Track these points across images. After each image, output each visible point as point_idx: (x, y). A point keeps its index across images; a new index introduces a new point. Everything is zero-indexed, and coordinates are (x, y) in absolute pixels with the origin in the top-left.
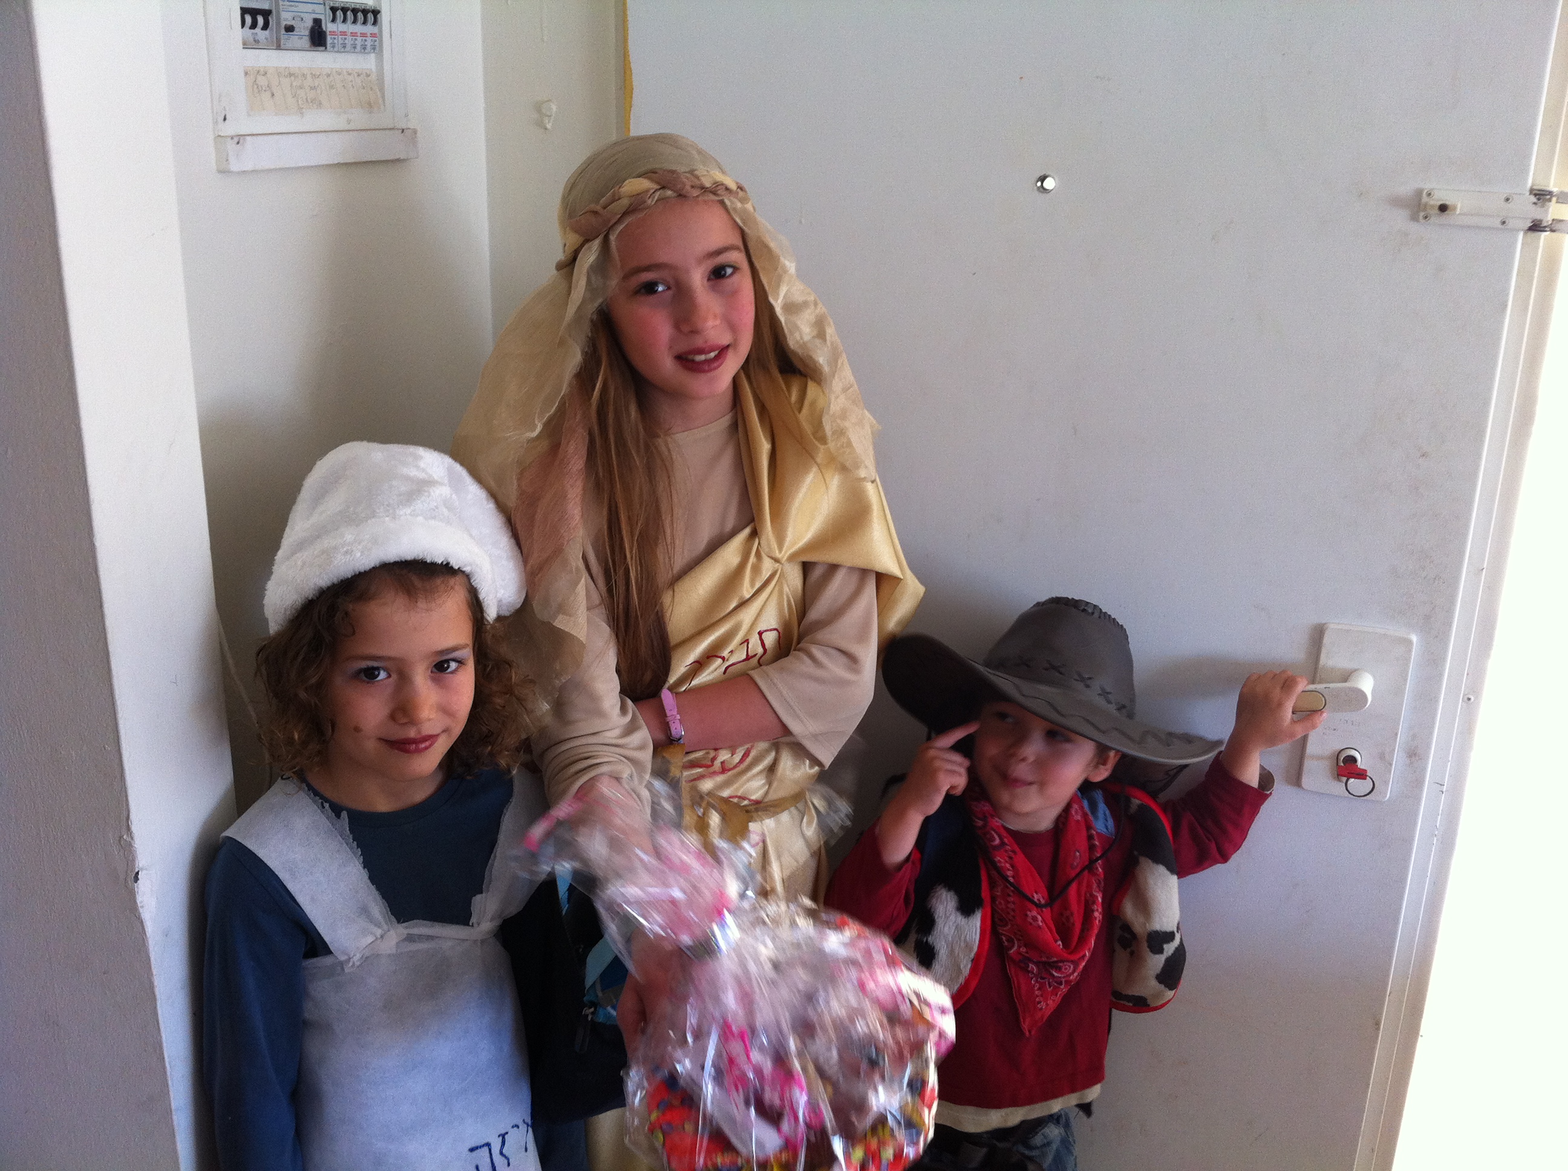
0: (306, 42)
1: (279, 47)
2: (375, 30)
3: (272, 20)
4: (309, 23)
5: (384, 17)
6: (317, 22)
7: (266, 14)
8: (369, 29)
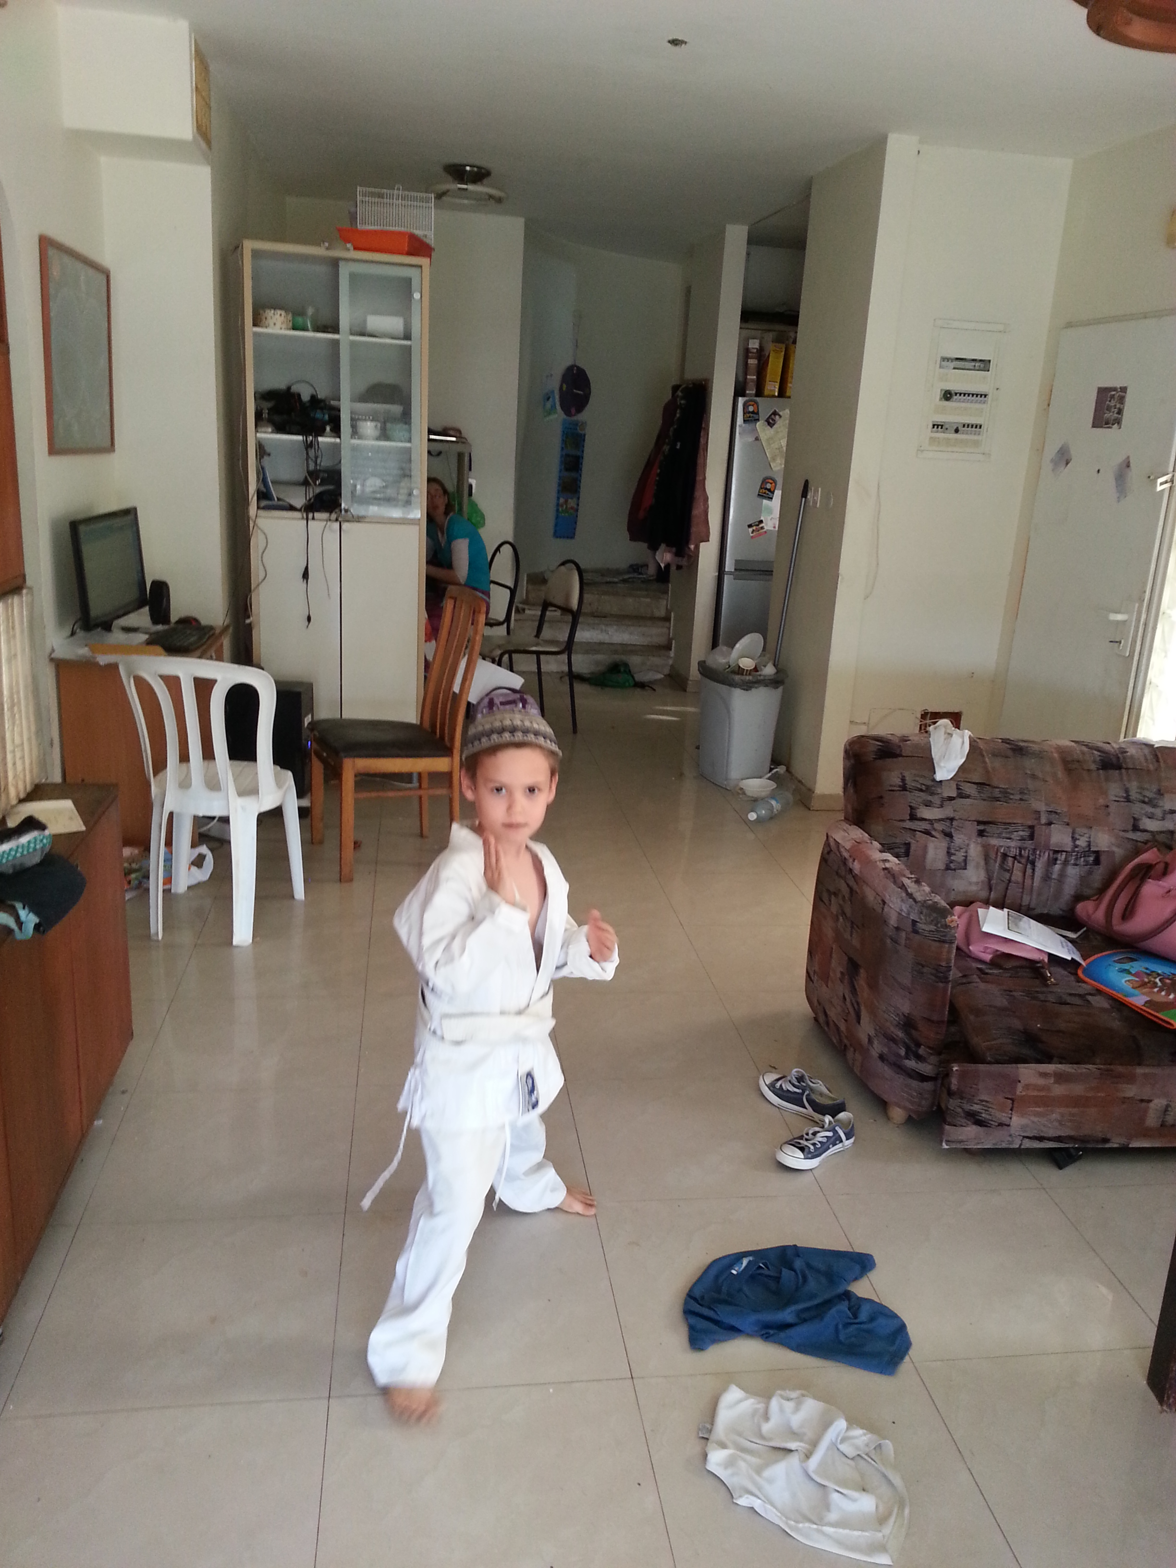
0: (953, 431)
1: (944, 433)
2: (980, 430)
3: (943, 427)
4: (955, 428)
5: (984, 428)
6: (957, 428)
7: (942, 426)
8: (978, 429)
